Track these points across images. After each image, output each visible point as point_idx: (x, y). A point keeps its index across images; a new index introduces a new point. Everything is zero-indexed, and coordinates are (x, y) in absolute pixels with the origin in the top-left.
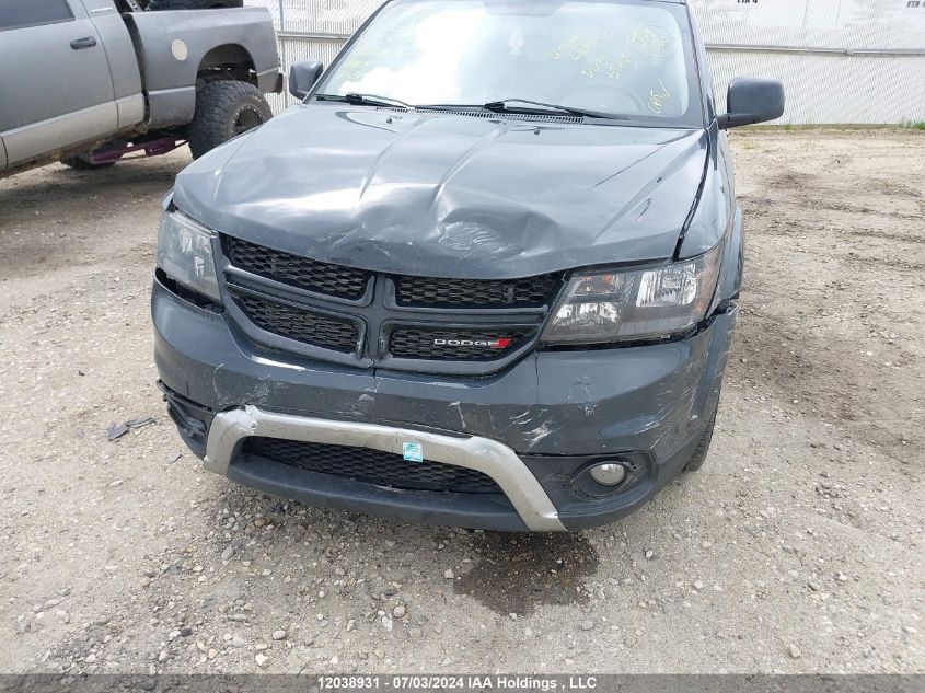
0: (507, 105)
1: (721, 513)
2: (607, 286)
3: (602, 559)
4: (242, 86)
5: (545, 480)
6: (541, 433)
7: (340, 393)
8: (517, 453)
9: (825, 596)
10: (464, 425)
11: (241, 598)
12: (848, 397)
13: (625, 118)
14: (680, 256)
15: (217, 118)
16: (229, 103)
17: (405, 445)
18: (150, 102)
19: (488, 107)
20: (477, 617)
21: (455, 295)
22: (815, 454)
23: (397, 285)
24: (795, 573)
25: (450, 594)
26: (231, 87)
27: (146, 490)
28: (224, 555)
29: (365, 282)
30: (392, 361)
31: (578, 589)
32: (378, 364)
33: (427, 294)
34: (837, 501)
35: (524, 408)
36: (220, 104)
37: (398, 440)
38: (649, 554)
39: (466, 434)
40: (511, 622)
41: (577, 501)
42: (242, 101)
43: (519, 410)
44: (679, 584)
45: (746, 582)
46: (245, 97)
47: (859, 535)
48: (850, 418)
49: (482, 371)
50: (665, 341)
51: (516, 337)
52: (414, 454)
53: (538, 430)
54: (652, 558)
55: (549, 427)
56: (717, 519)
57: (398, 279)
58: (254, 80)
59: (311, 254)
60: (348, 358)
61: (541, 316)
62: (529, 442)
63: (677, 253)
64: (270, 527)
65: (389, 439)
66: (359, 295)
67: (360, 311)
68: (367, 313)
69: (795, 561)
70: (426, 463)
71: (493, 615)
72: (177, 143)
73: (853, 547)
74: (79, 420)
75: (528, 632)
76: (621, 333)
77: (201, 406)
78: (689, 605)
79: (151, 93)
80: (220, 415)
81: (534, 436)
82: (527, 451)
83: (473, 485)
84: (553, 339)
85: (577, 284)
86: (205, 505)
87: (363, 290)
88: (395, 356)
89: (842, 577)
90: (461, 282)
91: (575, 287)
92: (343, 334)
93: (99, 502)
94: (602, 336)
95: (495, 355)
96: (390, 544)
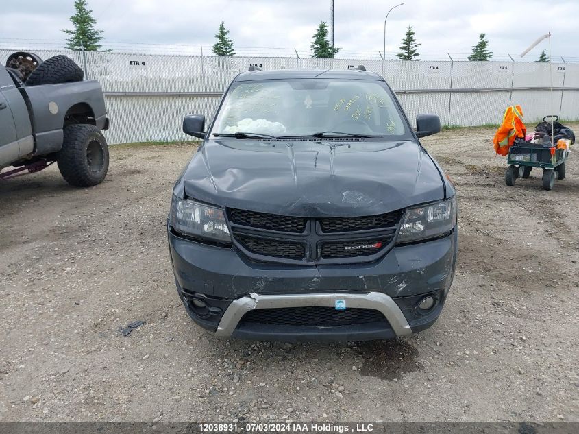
0: (324, 134)
1: (458, 321)
2: (416, 215)
3: (419, 349)
4: (89, 127)
5: (404, 309)
6: (402, 286)
7: (303, 279)
8: (392, 298)
9: (521, 348)
10: (366, 287)
11: (259, 397)
12: (483, 262)
13: (382, 137)
14: (447, 197)
15: (77, 147)
16: (83, 137)
17: (337, 302)
18: (37, 140)
19: (315, 136)
20: (379, 385)
21: (351, 225)
22: (483, 289)
23: (321, 223)
24: (504, 341)
25: (360, 377)
26: (83, 128)
27: (166, 358)
28: (235, 380)
29: (305, 224)
30: (323, 261)
31: (417, 364)
32: (317, 263)
33: (338, 226)
34: (503, 308)
35: (394, 275)
36: (78, 138)
37: (333, 299)
38: (438, 344)
39: (366, 292)
40: (395, 384)
41: (417, 318)
42: (91, 136)
43: (391, 276)
44: (458, 354)
45: (486, 348)
46: (92, 134)
47: (520, 321)
48: (489, 271)
49: (371, 259)
50: (442, 237)
51: (384, 241)
52: (341, 305)
53: (401, 285)
54: (440, 345)
55: (406, 282)
56: (458, 324)
57: (321, 220)
58: (93, 122)
59: (280, 212)
60: (303, 262)
61: (395, 230)
62: (397, 291)
63: (445, 197)
64: (249, 363)
65: (329, 299)
66: (302, 230)
67: (305, 238)
68: (308, 239)
69: (501, 336)
70: (347, 309)
71: (385, 382)
72: (48, 163)
73: (521, 326)
74: (97, 329)
75: (406, 386)
76: (427, 235)
77: (221, 298)
78: (467, 362)
79: (37, 135)
80: (235, 301)
81: (400, 287)
82: (397, 296)
83: (373, 316)
84: (400, 240)
85: (409, 214)
86: (206, 359)
87: (304, 227)
88: (325, 258)
89: (524, 338)
90: (355, 218)
91: (407, 215)
92: (298, 250)
93: (143, 367)
94: (420, 237)
95: (375, 251)
96: (316, 360)
